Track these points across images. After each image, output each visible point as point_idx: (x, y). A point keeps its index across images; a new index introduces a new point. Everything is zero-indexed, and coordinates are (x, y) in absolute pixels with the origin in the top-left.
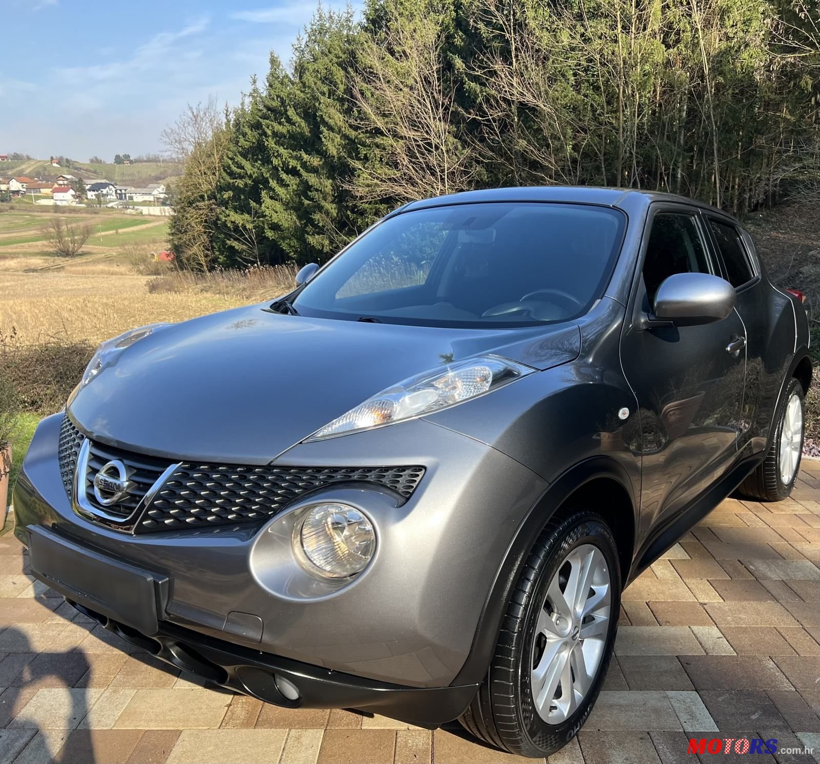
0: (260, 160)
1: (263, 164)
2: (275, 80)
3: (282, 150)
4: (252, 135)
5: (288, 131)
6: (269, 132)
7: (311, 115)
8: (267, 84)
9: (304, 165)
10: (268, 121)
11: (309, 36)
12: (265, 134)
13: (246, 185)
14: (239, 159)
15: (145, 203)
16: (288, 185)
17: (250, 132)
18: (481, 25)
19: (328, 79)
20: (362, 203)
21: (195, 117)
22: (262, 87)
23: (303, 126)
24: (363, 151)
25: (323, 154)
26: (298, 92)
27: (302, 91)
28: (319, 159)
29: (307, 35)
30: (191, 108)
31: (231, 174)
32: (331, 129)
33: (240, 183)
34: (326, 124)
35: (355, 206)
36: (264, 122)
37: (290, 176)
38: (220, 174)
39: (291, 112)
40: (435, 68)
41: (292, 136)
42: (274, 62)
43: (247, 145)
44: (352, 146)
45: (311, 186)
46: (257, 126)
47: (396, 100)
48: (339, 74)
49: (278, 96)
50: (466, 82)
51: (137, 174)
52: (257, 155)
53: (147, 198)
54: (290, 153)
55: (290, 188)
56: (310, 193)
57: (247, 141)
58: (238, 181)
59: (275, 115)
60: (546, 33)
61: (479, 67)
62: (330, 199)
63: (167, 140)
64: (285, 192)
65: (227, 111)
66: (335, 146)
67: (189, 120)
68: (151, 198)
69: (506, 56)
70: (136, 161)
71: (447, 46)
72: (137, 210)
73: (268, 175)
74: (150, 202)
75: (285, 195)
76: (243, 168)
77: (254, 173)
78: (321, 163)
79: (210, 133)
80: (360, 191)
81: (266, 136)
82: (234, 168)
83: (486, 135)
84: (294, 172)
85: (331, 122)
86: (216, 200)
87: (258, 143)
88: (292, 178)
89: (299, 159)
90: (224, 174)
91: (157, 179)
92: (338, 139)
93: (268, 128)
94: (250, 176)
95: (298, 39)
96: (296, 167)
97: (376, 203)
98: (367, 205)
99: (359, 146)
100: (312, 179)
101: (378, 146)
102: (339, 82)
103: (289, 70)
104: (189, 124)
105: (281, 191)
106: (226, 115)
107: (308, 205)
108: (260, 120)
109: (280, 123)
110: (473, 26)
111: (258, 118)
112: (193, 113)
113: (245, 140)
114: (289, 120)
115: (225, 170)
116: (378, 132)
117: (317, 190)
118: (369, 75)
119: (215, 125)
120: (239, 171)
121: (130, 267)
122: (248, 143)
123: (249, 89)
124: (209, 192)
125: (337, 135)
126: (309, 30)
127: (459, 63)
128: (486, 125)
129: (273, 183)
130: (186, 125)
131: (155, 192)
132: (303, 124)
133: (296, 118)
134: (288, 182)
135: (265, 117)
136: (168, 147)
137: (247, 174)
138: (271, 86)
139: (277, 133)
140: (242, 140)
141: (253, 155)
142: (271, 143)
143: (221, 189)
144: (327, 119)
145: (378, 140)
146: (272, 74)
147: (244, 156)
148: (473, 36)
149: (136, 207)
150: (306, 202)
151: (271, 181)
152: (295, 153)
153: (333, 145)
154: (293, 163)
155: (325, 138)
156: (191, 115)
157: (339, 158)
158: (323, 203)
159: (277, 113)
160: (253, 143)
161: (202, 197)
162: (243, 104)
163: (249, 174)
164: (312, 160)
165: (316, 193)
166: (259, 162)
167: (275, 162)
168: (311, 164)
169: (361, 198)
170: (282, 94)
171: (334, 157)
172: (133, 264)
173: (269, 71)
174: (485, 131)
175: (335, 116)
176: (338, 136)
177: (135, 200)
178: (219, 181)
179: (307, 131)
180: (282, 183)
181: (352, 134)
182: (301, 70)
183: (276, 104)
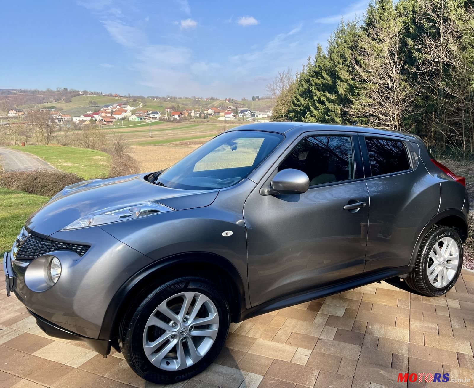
0: (308, 97)
1: (309, 100)
2: (319, 57)
3: (317, 92)
4: (306, 85)
5: (322, 82)
6: (313, 84)
7: (333, 75)
8: (315, 60)
9: (328, 100)
10: (313, 78)
11: (336, 35)
12: (312, 84)
13: (301, 110)
14: (298, 97)
15: (263, 119)
16: (319, 109)
17: (305, 84)
18: (424, 22)
19: (343, 57)
20: (354, 117)
21: (281, 78)
22: (313, 61)
23: (329, 80)
24: (356, 91)
25: (337, 93)
26: (328, 63)
27: (330, 63)
28: (335, 96)
29: (335, 34)
30: (280, 74)
31: (295, 105)
32: (342, 80)
33: (298, 109)
34: (339, 78)
35: (350, 119)
36: (311, 78)
37: (321, 104)
38: (290, 105)
39: (324, 73)
40: (397, 46)
41: (324, 85)
42: (319, 49)
43: (303, 90)
44: (351, 89)
45: (330, 110)
46: (308, 81)
47: (373, 63)
48: (348, 53)
49: (319, 66)
50: (414, 52)
51: (261, 105)
52: (307, 95)
53: (264, 116)
54: (322, 94)
55: (320, 111)
56: (328, 113)
57: (303, 88)
58: (298, 108)
59: (317, 75)
61: (420, 44)
62: (339, 116)
63: (268, 89)
64: (317, 113)
65: (297, 74)
66: (343, 89)
67: (279, 79)
68: (266, 116)
69: (436, 36)
70: (262, 99)
71: (406, 33)
72: (259, 122)
73: (311, 104)
74: (265, 118)
75: (318, 114)
76: (300, 101)
77: (305, 104)
78: (336, 98)
79: (288, 86)
80: (352, 111)
81: (312, 86)
82: (296, 102)
83: (420, 81)
84: (323, 103)
85: (342, 77)
86: (288, 117)
87: (308, 89)
88: (321, 106)
89: (325, 96)
90: (292, 105)
91: (269, 108)
92: (345, 85)
93: (313, 81)
94: (303, 106)
95: (331, 37)
96: (324, 100)
97: (361, 117)
98: (356, 119)
99: (354, 89)
100: (330, 106)
101: (364, 88)
102: (348, 57)
103: (325, 52)
104: (278, 81)
105: (315, 112)
106: (297, 76)
107: (328, 119)
108: (310, 78)
109: (319, 79)
110: (418, 22)
111: (309, 77)
112: (281, 76)
113: (302, 88)
114: (323, 78)
115: (292, 103)
116: (364, 81)
117: (332, 111)
118: (363, 52)
119: (290, 81)
120: (298, 103)
121: (253, 149)
122: (303, 89)
123: (306, 63)
124: (285, 114)
125: (345, 84)
126: (336, 32)
127: (410, 42)
128: (421, 75)
129: (312, 109)
130: (277, 82)
131: (268, 113)
132: (329, 78)
133: (325, 76)
134: (319, 108)
135: (312, 76)
136: (269, 93)
137: (301, 104)
138: (316, 61)
139: (317, 83)
140: (301, 88)
141: (306, 95)
142: (313, 89)
143: (290, 111)
144: (340, 76)
145: (364, 85)
146: (317, 55)
147: (301, 95)
148: (420, 28)
149: (259, 121)
150: (327, 117)
151: (311, 107)
152: (324, 93)
153: (342, 89)
154: (323, 98)
155: (338, 85)
156: (280, 77)
157: (345, 95)
158: (335, 118)
159: (317, 74)
160: (306, 89)
161: (282, 116)
162: (303, 70)
163: (302, 104)
164: (331, 96)
165: (332, 113)
166: (308, 98)
167: (315, 98)
168: (331, 99)
169: (353, 115)
170: (321, 65)
171: (342, 94)
173: (316, 54)
174: (420, 79)
175: (344, 74)
176: (346, 84)
177: (259, 117)
178: (289, 108)
179: (330, 82)
180: (317, 108)
181: (352, 82)
182: (331, 52)
183: (317, 69)
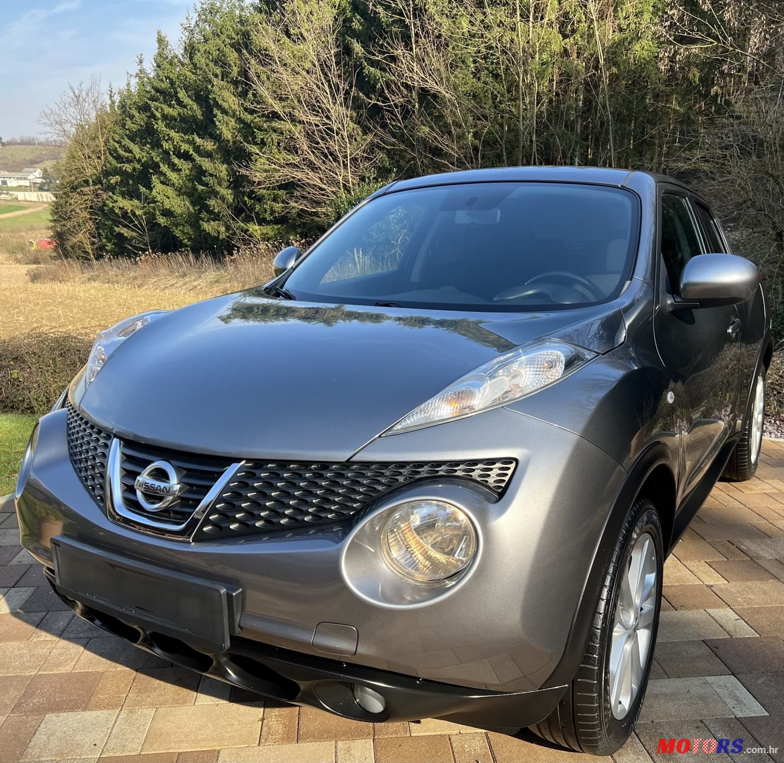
0: (148, 143)
1: (152, 148)
2: (163, 60)
3: (173, 134)
4: (140, 118)
5: (179, 114)
6: (158, 115)
7: (203, 97)
8: (155, 65)
9: (197, 149)
10: (157, 104)
11: (199, 15)
12: (153, 116)
13: (134, 169)
14: (127, 142)
15: (20, 188)
16: (181, 170)
17: (138, 114)
18: (380, 9)
19: (221, 61)
20: (260, 189)
21: (76, 97)
22: (150, 67)
23: (195, 109)
24: (260, 136)
25: (217, 138)
26: (189, 73)
27: (193, 73)
28: (212, 143)
29: (197, 14)
30: (72, 88)
31: (119, 158)
32: (225, 112)
33: (128, 167)
34: (220, 107)
35: (252, 192)
36: (153, 104)
37: (182, 160)
38: (106, 159)
39: (182, 94)
40: (332, 52)
41: (183, 119)
42: (161, 41)
43: (135, 128)
44: (247, 130)
45: (206, 171)
46: (145, 108)
47: (293, 83)
48: (232, 56)
49: (167, 78)
50: (365, 67)
51: (10, 158)
52: (146, 139)
53: (22, 183)
54: (182, 137)
55: (183, 173)
56: (204, 178)
57: (134, 124)
58: (126, 165)
59: (164, 98)
60: (445, 19)
61: (380, 52)
62: (225, 184)
63: (46, 121)
64: (178, 177)
65: (111, 92)
66: (229, 130)
67: (70, 100)
68: (27, 183)
69: (406, 40)
70: (10, 143)
71: (344, 30)
72: (11, 195)
73: (158, 159)
74: (26, 187)
75: (178, 180)
76: (131, 152)
77: (143, 157)
78: (215, 147)
79: (93, 114)
80: (258, 177)
81: (155, 119)
82: (122, 152)
83: (389, 121)
84: (186, 156)
85: (225, 105)
86: (102, 185)
87: (146, 126)
88: (184, 162)
89: (192, 143)
90: (111, 158)
91: (33, 163)
92: (232, 123)
93: (157, 110)
94: (139, 161)
95: (187, 19)
96: (188, 152)
97: (274, 189)
98: (265, 191)
99: (255, 130)
100: (206, 164)
101: (275, 131)
102: (233, 64)
103: (177, 48)
104: (70, 105)
105: (173, 176)
106: (111, 96)
107: (202, 190)
108: (149, 102)
109: (170, 106)
110: (372, 10)
111: (146, 100)
112: (74, 93)
113: (132, 123)
114: (180, 103)
115: (111, 154)
116: (275, 116)
117: (211, 175)
118: (264, 58)
119: (99, 106)
120: (127, 154)
121: (6, 255)
122: (136, 126)
123: (135, 69)
124: (94, 177)
125: (231, 119)
126: (200, 9)
127: (357, 48)
128: (388, 111)
129: (164, 168)
130: (67, 106)
131: (31, 177)
132: (195, 107)
133: (187, 100)
134: (180, 167)
135: (153, 99)
136: (48, 129)
137: (135, 158)
138: (159, 66)
139: (167, 115)
140: (129, 123)
141: (141, 138)
142: (161, 126)
143: (107, 173)
144: (220, 102)
145: (276, 124)
146: (160, 55)
147: (132, 139)
148: (371, 20)
149: (10, 192)
150: (200, 188)
151: (161, 165)
152: (187, 137)
153: (227, 129)
154: (185, 147)
155: (219, 122)
156: (72, 95)
157: (234, 143)
158: (218, 188)
159: (167, 95)
160: (141, 126)
161: (87, 182)
162: (128, 85)
163: (137, 157)
164: (205, 144)
165: (211, 178)
166: (148, 146)
167: (166, 145)
168: (205, 149)
169: (259, 183)
170: (172, 76)
171: (229, 141)
172: (10, 253)
173: (156, 51)
174: (387, 117)
175: (228, 98)
176: (233, 120)
177: (9, 184)
178: (105, 166)
179: (199, 114)
180: (174, 168)
181: (248, 117)
182: (191, 50)
183: (165, 85)
